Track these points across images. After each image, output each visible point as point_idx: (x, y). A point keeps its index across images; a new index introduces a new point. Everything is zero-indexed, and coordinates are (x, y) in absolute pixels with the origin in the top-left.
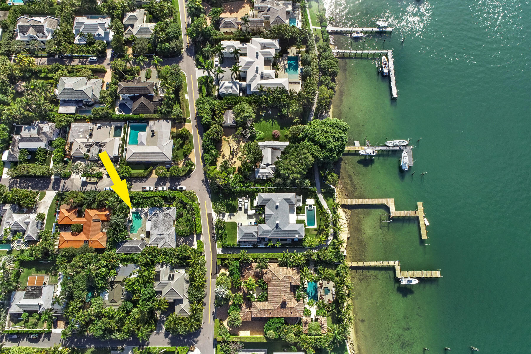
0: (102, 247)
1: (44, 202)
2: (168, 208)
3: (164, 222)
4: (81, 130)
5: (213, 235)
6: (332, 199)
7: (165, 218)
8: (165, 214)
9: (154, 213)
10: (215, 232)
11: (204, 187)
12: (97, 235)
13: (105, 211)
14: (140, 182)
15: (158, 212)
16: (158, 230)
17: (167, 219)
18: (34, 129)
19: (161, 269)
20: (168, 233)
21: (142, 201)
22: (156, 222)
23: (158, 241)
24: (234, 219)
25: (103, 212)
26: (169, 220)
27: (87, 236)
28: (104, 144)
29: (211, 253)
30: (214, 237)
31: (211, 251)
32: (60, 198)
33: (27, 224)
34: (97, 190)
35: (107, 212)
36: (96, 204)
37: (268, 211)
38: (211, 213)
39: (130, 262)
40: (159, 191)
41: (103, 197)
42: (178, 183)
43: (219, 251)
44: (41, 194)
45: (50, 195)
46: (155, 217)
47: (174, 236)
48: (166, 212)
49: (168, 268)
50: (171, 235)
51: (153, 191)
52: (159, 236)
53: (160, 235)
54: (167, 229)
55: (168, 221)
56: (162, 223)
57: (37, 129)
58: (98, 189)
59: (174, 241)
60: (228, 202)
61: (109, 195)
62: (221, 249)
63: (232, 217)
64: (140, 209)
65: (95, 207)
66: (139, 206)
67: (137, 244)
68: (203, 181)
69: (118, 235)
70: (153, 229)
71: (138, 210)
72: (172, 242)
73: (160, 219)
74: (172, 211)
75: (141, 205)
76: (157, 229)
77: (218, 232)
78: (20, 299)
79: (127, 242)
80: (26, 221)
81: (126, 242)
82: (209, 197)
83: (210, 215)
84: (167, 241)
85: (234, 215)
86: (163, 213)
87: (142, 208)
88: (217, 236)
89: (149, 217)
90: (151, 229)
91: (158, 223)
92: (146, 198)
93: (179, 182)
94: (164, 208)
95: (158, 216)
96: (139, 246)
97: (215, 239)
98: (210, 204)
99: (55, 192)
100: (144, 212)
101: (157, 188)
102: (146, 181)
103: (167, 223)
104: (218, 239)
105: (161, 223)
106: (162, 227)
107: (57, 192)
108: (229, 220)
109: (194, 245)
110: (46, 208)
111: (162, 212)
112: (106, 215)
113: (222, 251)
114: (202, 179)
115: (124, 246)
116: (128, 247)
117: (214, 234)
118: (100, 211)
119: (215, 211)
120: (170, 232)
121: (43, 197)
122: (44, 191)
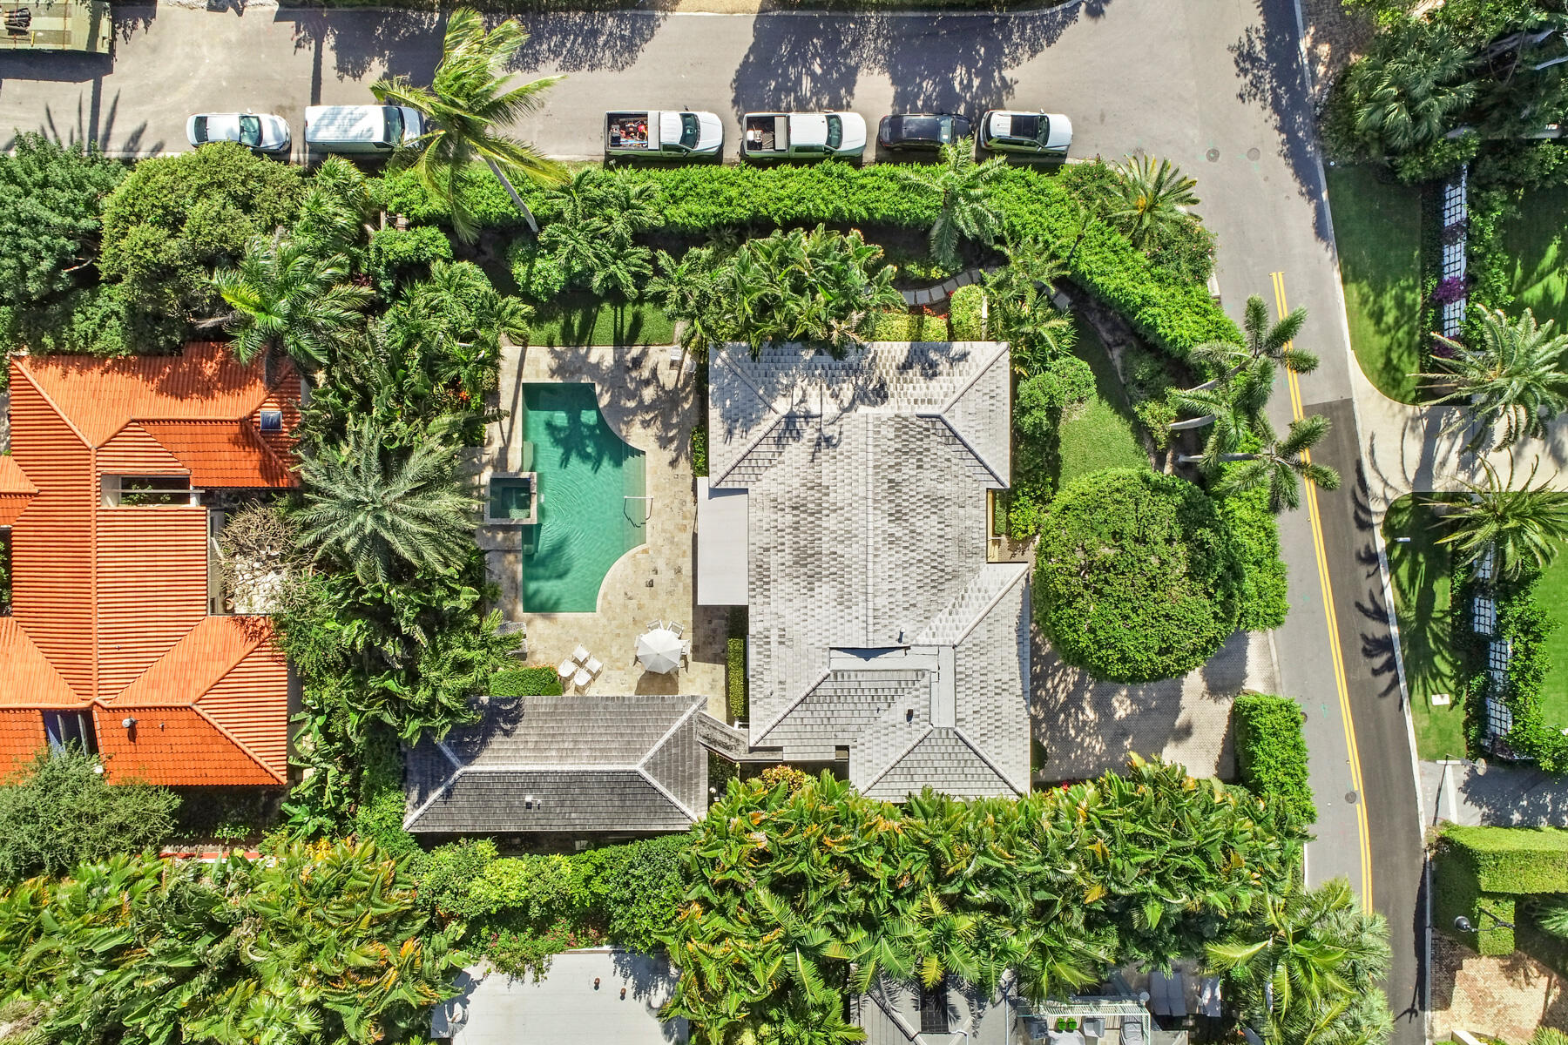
0: (250, 778)
2: (921, 360)
3: (897, 516)
5: (1375, 629)
7: (909, 470)
8: (901, 425)
9: (782, 406)
10: (1390, 596)
12: (179, 654)
13: (234, 379)
14: (573, 63)
15: (820, 402)
16: (843, 600)
20: (950, 627)
21: (641, 280)
23: (843, 712)
25: (207, 391)
26: (947, 488)
27: (72, 668)
29: (1361, 809)
30: (1385, 644)
31: (1357, 785)
34: (115, 150)
35: (255, 401)
36: (114, 298)
38: (1347, 404)
39: (562, 926)
40: (805, 157)
41: (172, 221)
42: (986, 75)
43: (1440, 790)
46: (797, 452)
47: (1006, 660)
48: (911, 396)
49: (999, 1015)
50: (980, 648)
51: (716, 158)
52: (858, 663)
53: (867, 653)
54: (937, 586)
55: (936, 502)
56: (884, 522)
58: (122, 130)
59: (1015, 710)
60: (1526, 282)
61: (247, 206)
62: (1454, 773)
64: (602, 354)
65: (112, 338)
66: (589, 322)
67: (630, 750)
68: (1245, 58)
69: (413, 678)
70: (782, 588)
71: (582, 365)
72: (998, 726)
73: (850, 477)
74: (977, 391)
75: (606, 317)
76: (826, 590)
77: (1427, 597)
79: (514, 718)
81: (504, 718)
82: (1320, 232)
83: (1335, 435)
84: (943, 718)
86: (886, 410)
87: (620, 342)
88: (1414, 639)
89: (723, 451)
90: (761, 578)
91: (831, 522)
92: (677, 240)
93: (994, 60)
94: (891, 350)
95: (825, 442)
96: (652, 766)
97: (1390, 665)
98: (1324, 310)
100: (649, 394)
101: (767, 125)
102: (630, 46)
103: (928, 526)
104: (1420, 663)
105: (876, 522)
109: (1186, 732)
111: (861, 396)
112: (249, 433)
113: (1474, 789)
114: (1236, 35)
115: (485, 764)
116: (533, 781)
117: (1380, 615)
118: (175, 387)
119: (1389, 379)
120: (969, 616)
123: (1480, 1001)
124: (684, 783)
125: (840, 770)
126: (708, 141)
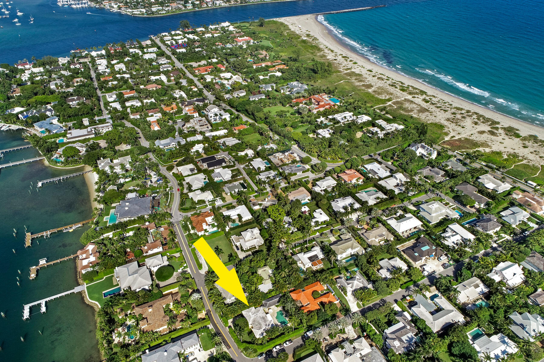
0: (292, 293)
1: (354, 303)
2: (262, 334)
4: (374, 361)
5: (220, 335)
8: (261, 328)
14: (297, 346)
15: (267, 328)
16: (260, 317)
17: (258, 326)
18: (406, 340)
20: (252, 319)
22: (265, 321)
23: (257, 311)
24: (208, 352)
25: (307, 311)
27: (306, 294)
28: (345, 357)
31: (217, 324)
32: (346, 311)
33: (348, 284)
40: (278, 346)
43: (211, 327)
44: (361, 306)
45: (354, 307)
46: (267, 324)
47: (248, 319)
48: (262, 330)
50: (250, 318)
52: (257, 314)
57: (405, 342)
58: (326, 327)
59: (246, 317)
62: (210, 328)
63: (210, 353)
67: (269, 304)
72: (246, 314)
73: (263, 324)
74: (258, 334)
78: (318, 254)
80: (351, 284)
81: (279, 302)
83: (228, 346)
84: (250, 313)
85: (209, 355)
86: (263, 329)
90: (266, 316)
91: (263, 321)
94: (265, 334)
96: (267, 304)
98: (232, 355)
99: (354, 311)
102: (294, 348)
103: (256, 324)
105: (260, 322)
106: (258, 319)
107: (352, 312)
108: (212, 350)
110: (349, 300)
111: (265, 329)
115: (278, 299)
116: (274, 300)
118: (309, 311)
119: (226, 352)
120: (251, 320)
121: (358, 305)
122: (360, 309)
123: (203, 315)
124: (265, 303)
125: (255, 308)
126: (285, 344)
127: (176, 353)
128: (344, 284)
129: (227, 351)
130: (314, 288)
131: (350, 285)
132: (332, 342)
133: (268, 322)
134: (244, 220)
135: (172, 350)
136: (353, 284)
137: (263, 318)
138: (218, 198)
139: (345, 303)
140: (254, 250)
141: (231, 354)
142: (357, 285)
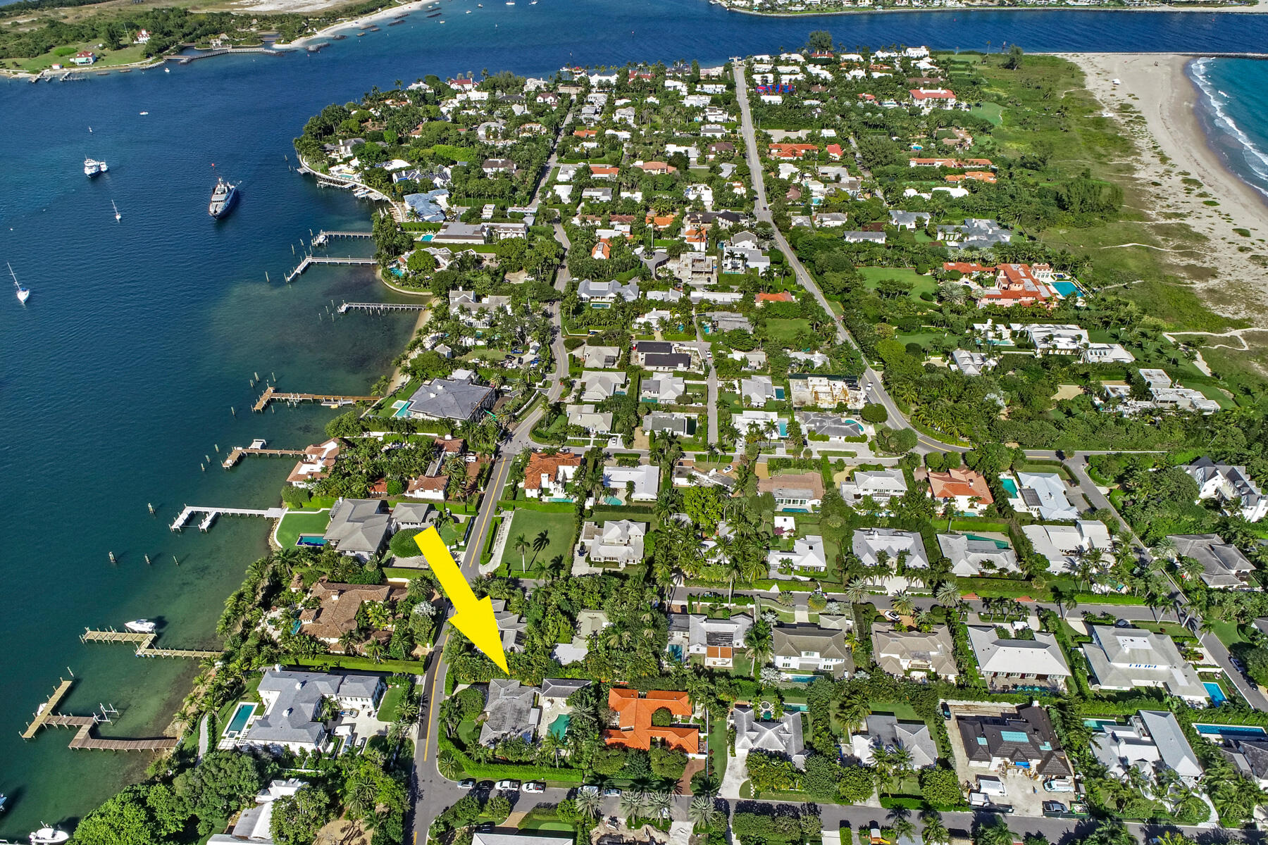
1: (738, 778)
3: (504, 718)
5: (424, 705)
6: (184, 748)
8: (500, 730)
9: (520, 735)
10: (421, 709)
11: (421, 786)
14: (549, 803)
15: (513, 735)
17: (498, 723)
19: (513, 645)
20: (499, 702)
22: (519, 720)
23: (519, 692)
24: (382, 725)
25: (617, 743)
29: (436, 678)
30: (424, 702)
31: (435, 683)
32: (707, 786)
33: (751, 730)
37: (309, 710)
38: (419, 740)
44: (750, 794)
45: (731, 789)
46: (518, 728)
47: (491, 698)
48: (498, 734)
50: (495, 699)
52: (515, 698)
54: (498, 709)
55: (497, 719)
63: (383, 729)
68: (421, 798)
72: (494, 688)
73: (510, 722)
74: (487, 737)
78: (737, 631)
80: (756, 734)
81: (573, 694)
82: (416, 767)
83: (422, 735)
84: (503, 690)
85: (379, 731)
86: (503, 732)
88: (419, 702)
89: (531, 732)
90: (528, 711)
91: (515, 717)
95: (514, 728)
97: (424, 699)
98: (418, 755)
99: (723, 797)
102: (538, 805)
103: (499, 716)
104: (419, 699)
105: (507, 716)
106: (508, 709)
107: (718, 797)
108: (390, 724)
110: (732, 768)
111: (507, 736)
113: (416, 680)
114: (422, 802)
117: (423, 707)
118: (622, 744)
119: (411, 742)
120: (496, 703)
121: (744, 789)
122: (743, 799)
123: (424, 652)
124: (546, 684)
125: (521, 685)
126: (525, 786)
127: (319, 696)
128: (742, 725)
129: (415, 743)
130: (667, 703)
131: (754, 734)
132: (624, 833)
133: (524, 724)
134: (636, 497)
135: (316, 687)
136: (761, 733)
137: (520, 712)
138: (620, 435)
139: (717, 770)
140: (613, 570)
141: (418, 750)
142: (770, 741)
